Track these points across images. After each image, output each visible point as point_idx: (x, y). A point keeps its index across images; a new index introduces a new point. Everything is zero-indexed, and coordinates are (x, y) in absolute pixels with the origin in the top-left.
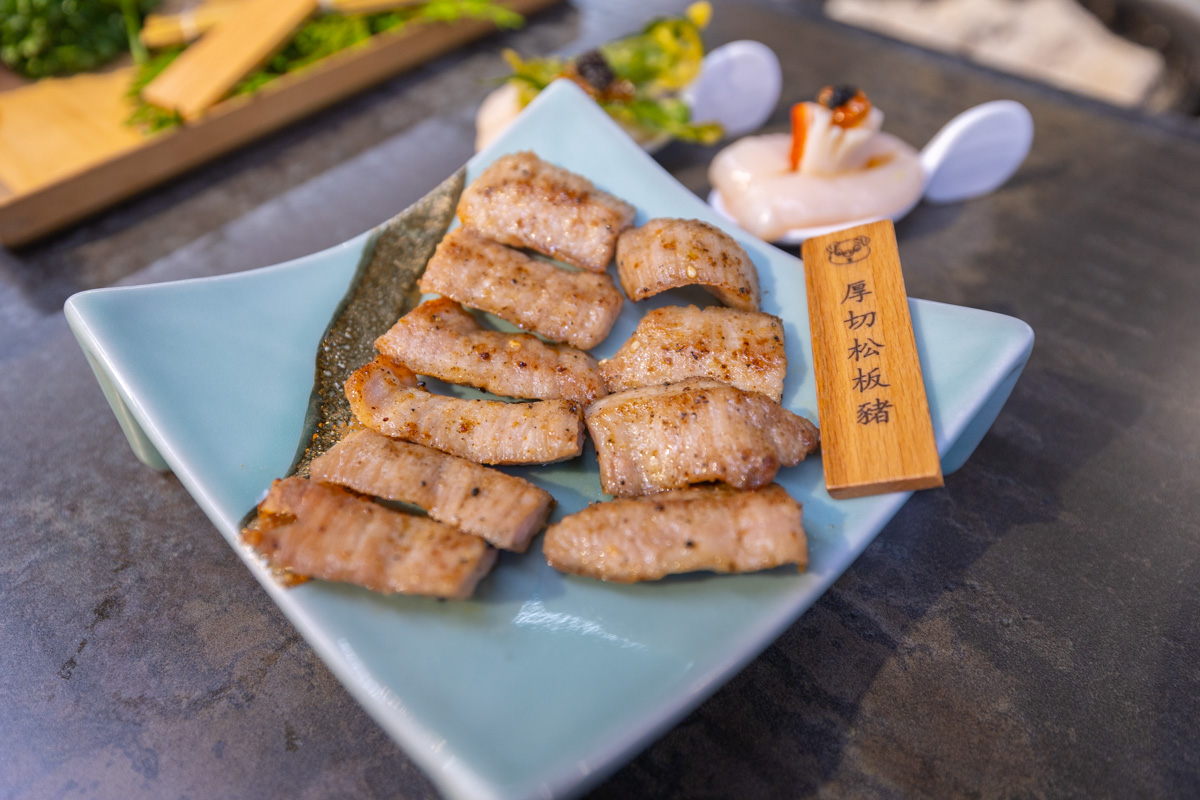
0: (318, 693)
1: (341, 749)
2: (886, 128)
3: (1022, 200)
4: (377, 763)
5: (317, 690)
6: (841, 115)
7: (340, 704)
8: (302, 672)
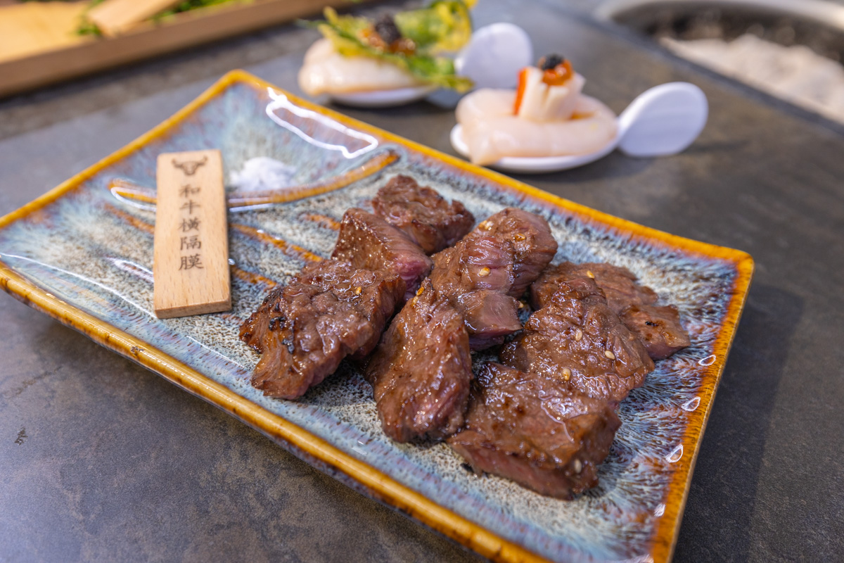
0: (51, 411)
1: (52, 449)
2: (586, 91)
3: (701, 164)
4: (73, 462)
5: (51, 408)
6: (550, 75)
7: (63, 420)
8: (47, 395)
